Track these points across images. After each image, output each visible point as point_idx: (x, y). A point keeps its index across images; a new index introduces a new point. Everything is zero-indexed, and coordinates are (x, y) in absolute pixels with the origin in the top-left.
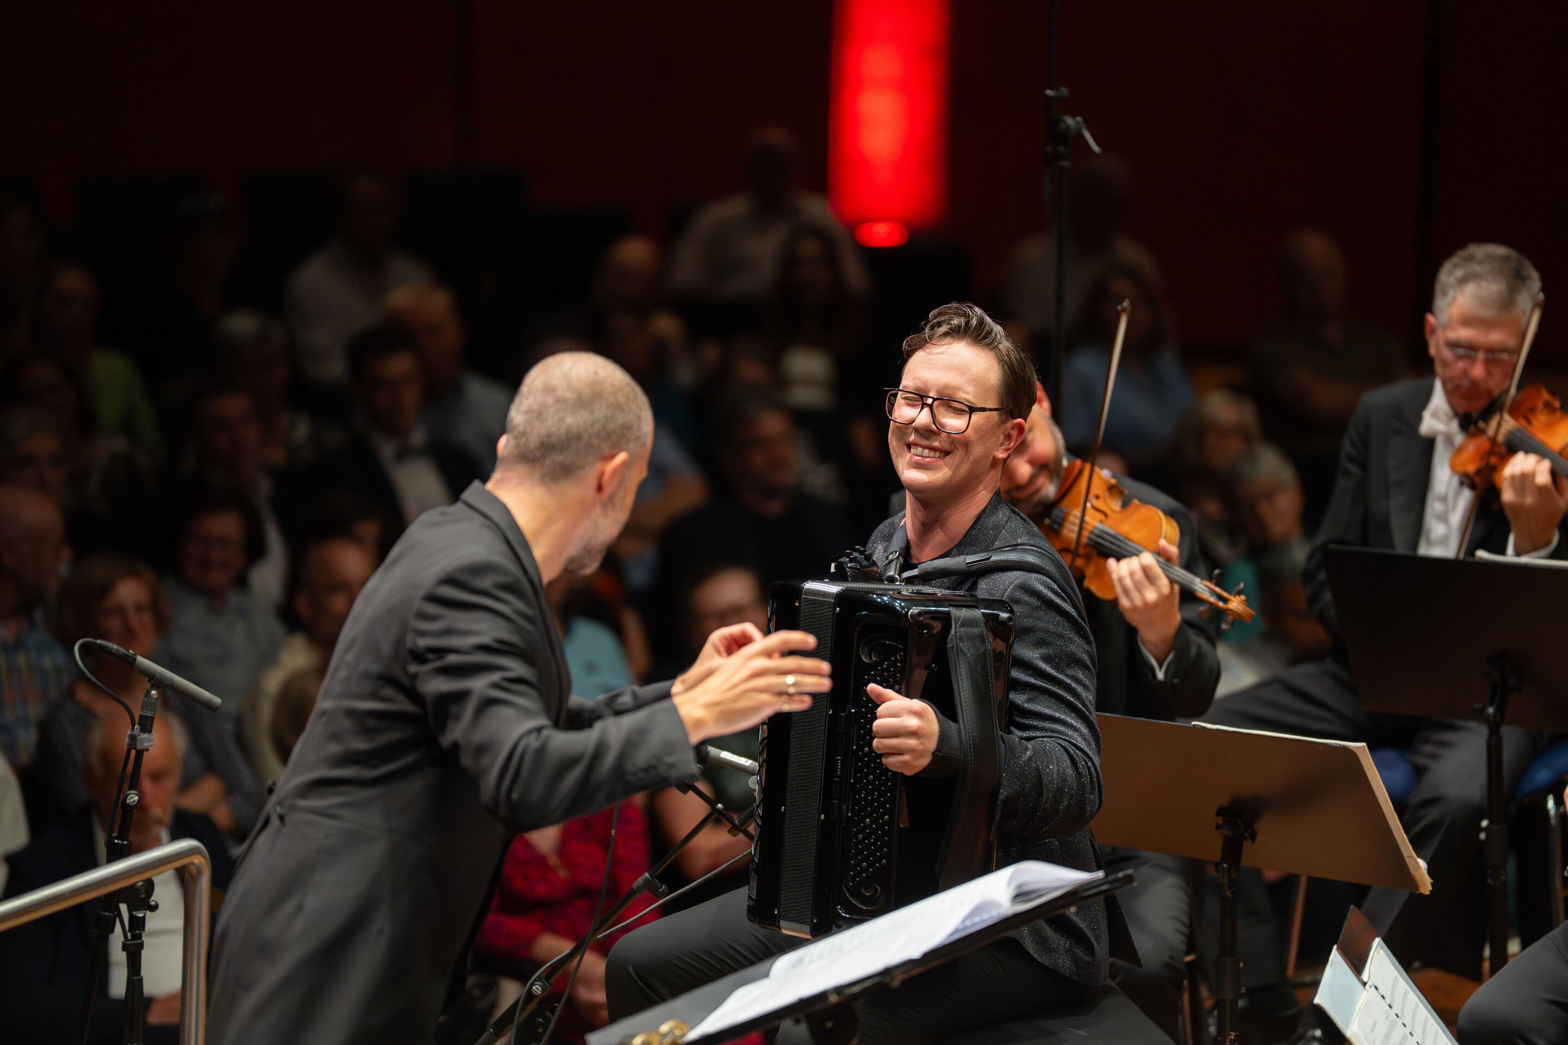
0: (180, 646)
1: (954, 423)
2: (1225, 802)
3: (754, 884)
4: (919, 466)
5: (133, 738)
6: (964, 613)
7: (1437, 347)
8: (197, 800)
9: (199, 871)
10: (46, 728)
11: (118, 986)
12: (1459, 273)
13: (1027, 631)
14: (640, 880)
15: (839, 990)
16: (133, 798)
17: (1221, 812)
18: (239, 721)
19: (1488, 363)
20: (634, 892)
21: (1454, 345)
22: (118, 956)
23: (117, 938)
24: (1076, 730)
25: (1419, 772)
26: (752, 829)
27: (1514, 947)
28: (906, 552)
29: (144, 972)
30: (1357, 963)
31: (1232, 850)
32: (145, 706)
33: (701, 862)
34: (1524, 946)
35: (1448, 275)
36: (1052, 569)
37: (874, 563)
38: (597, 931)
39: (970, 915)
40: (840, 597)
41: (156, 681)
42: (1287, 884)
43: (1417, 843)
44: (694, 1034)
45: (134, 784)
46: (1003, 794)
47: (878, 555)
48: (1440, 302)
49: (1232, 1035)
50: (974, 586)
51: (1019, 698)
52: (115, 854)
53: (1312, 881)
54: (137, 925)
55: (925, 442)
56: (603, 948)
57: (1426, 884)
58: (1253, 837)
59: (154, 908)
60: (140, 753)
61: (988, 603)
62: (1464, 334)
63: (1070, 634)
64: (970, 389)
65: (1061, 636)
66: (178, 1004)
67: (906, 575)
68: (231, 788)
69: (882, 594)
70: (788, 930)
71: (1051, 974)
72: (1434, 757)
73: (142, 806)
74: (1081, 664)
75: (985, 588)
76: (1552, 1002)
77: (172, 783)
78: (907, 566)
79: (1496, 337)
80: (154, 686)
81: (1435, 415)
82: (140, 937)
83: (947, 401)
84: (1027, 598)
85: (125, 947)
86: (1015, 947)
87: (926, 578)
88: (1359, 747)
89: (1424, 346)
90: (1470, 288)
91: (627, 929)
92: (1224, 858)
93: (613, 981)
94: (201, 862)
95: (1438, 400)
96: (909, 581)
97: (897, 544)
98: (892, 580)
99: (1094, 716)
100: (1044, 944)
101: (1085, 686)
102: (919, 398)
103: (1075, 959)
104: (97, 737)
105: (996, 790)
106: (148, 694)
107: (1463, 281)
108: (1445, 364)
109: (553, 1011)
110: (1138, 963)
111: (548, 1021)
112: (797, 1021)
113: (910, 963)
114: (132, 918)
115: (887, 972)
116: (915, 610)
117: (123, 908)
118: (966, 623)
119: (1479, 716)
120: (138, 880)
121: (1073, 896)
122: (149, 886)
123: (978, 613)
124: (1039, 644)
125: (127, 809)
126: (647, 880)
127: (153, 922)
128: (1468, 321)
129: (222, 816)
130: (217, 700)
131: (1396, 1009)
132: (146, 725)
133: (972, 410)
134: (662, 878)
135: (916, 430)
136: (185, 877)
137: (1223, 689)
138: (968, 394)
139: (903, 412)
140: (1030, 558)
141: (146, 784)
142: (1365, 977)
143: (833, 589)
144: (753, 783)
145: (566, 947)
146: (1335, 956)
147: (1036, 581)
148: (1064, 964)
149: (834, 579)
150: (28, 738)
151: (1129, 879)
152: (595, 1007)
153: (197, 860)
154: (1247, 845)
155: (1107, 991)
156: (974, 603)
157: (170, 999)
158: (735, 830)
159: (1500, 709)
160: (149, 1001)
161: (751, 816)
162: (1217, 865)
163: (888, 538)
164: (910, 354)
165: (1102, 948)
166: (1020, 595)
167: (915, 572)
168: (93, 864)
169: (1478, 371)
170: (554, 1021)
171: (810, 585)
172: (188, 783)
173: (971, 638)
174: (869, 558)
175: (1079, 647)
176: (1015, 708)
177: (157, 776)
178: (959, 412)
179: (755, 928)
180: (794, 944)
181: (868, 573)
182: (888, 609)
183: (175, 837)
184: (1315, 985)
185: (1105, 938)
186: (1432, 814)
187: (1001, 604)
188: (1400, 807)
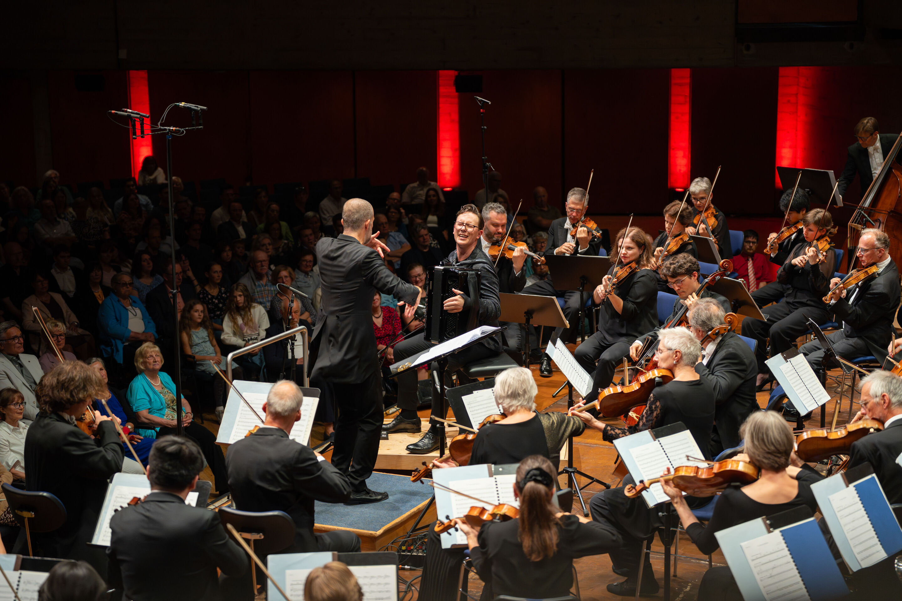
0: (299, 284)
1: (470, 230)
2: (526, 311)
3: (425, 332)
4: (461, 240)
5: (290, 304)
6: (471, 272)
7: (568, 210)
8: (304, 317)
9: (305, 333)
10: (272, 302)
11: (290, 357)
12: (572, 193)
13: (484, 277)
14: (400, 332)
15: (444, 355)
16: (290, 317)
17: (525, 313)
18: (312, 300)
19: (576, 212)
20: (398, 335)
21: (570, 208)
22: (289, 350)
23: (289, 347)
24: (495, 298)
25: (566, 302)
26: (424, 320)
27: (586, 338)
28: (457, 259)
29: (295, 354)
30: (554, 343)
31: (528, 321)
32: (292, 297)
33: (413, 328)
34: (588, 337)
35: (570, 193)
36: (488, 262)
37: (450, 262)
38: (391, 344)
39: (472, 338)
40: (443, 270)
41: (294, 292)
42: (539, 327)
43: (566, 317)
44: (413, 365)
45: (291, 313)
46: (480, 312)
47: (451, 260)
48: (568, 199)
49: (528, 360)
50: (472, 266)
51: (482, 292)
52: (288, 329)
53: (544, 326)
54: (293, 344)
55: (463, 234)
56: (392, 347)
57: (568, 326)
58: (532, 318)
59: (296, 341)
60: (291, 308)
61: (476, 270)
62: (572, 206)
63: (493, 277)
64: (473, 222)
65: (491, 278)
66: (302, 360)
67: (457, 264)
68: (311, 315)
69: (452, 269)
70: (433, 342)
71: (490, 350)
72: (569, 299)
73: (293, 319)
74: (496, 284)
75: (474, 267)
76: (595, 348)
77: (299, 313)
78: (457, 262)
79: (578, 207)
80: (294, 293)
81: (567, 224)
82: (293, 347)
83: (468, 225)
84: (484, 269)
85: (291, 349)
86: (482, 344)
87: (461, 265)
88: (554, 297)
89: (565, 209)
90: (573, 196)
91: (397, 343)
92: (526, 323)
93: (395, 354)
94: (306, 330)
95: (568, 221)
96: (458, 265)
97: (455, 257)
98: (454, 265)
99: (498, 294)
100: (489, 344)
101: (497, 289)
102: (462, 224)
103: (495, 346)
104: (283, 304)
105: (479, 311)
106: (292, 295)
107: (572, 195)
108: (569, 212)
109: (382, 361)
110: (509, 347)
111: (381, 363)
112: (435, 362)
113: (459, 348)
114: (292, 343)
115: (454, 350)
116: (460, 272)
117: (290, 341)
118: (471, 275)
119: (578, 290)
120: (293, 335)
121: (494, 332)
122: (295, 336)
123: (474, 272)
124: (487, 280)
125: (289, 320)
126: (401, 333)
127: (296, 343)
128: (573, 203)
129: (309, 320)
130: (307, 296)
131: (562, 353)
132: (292, 302)
133: (474, 227)
134: (404, 332)
135: (462, 231)
136: (302, 334)
137: (527, 285)
138: (473, 224)
139: (457, 227)
140: (484, 261)
141: (293, 314)
142: (556, 346)
143: (442, 268)
144: (424, 310)
145: (384, 347)
146: (550, 342)
147: (486, 266)
148: (493, 347)
149: (442, 265)
150: (268, 304)
151: (506, 328)
152: (392, 359)
153: (305, 330)
154: (531, 320)
155: (502, 352)
156: (473, 270)
157: (301, 359)
158: (420, 321)
159: (583, 288)
160: (297, 359)
161: (424, 317)
162: (525, 324)
163: (453, 256)
164: (458, 215)
165: (500, 344)
166: (482, 269)
167: (459, 264)
168: (284, 332)
169: (574, 214)
170: (382, 362)
171: (436, 267)
172: (302, 314)
173: (473, 278)
174: (449, 260)
175: (495, 280)
176: (482, 294)
177: (295, 312)
178: (471, 227)
179: (425, 342)
180: (434, 345)
181: (449, 264)
182: (454, 272)
183: (300, 326)
184: (546, 348)
185: (501, 340)
186: (568, 311)
187: (478, 270)
188: (562, 309)
